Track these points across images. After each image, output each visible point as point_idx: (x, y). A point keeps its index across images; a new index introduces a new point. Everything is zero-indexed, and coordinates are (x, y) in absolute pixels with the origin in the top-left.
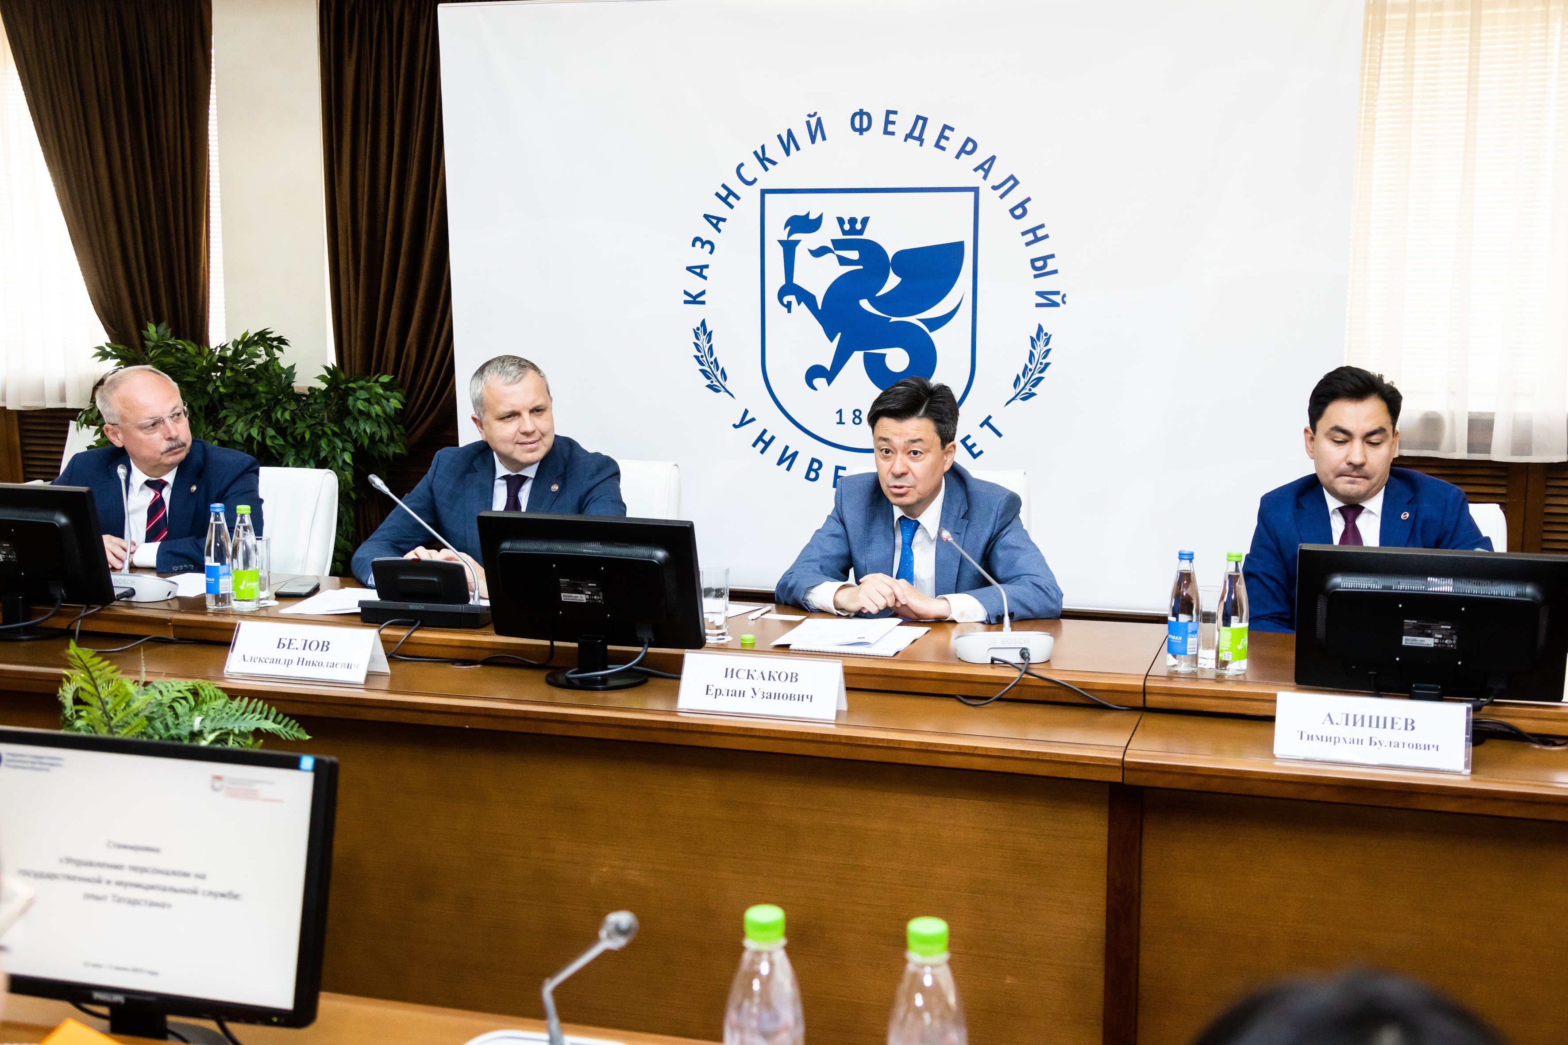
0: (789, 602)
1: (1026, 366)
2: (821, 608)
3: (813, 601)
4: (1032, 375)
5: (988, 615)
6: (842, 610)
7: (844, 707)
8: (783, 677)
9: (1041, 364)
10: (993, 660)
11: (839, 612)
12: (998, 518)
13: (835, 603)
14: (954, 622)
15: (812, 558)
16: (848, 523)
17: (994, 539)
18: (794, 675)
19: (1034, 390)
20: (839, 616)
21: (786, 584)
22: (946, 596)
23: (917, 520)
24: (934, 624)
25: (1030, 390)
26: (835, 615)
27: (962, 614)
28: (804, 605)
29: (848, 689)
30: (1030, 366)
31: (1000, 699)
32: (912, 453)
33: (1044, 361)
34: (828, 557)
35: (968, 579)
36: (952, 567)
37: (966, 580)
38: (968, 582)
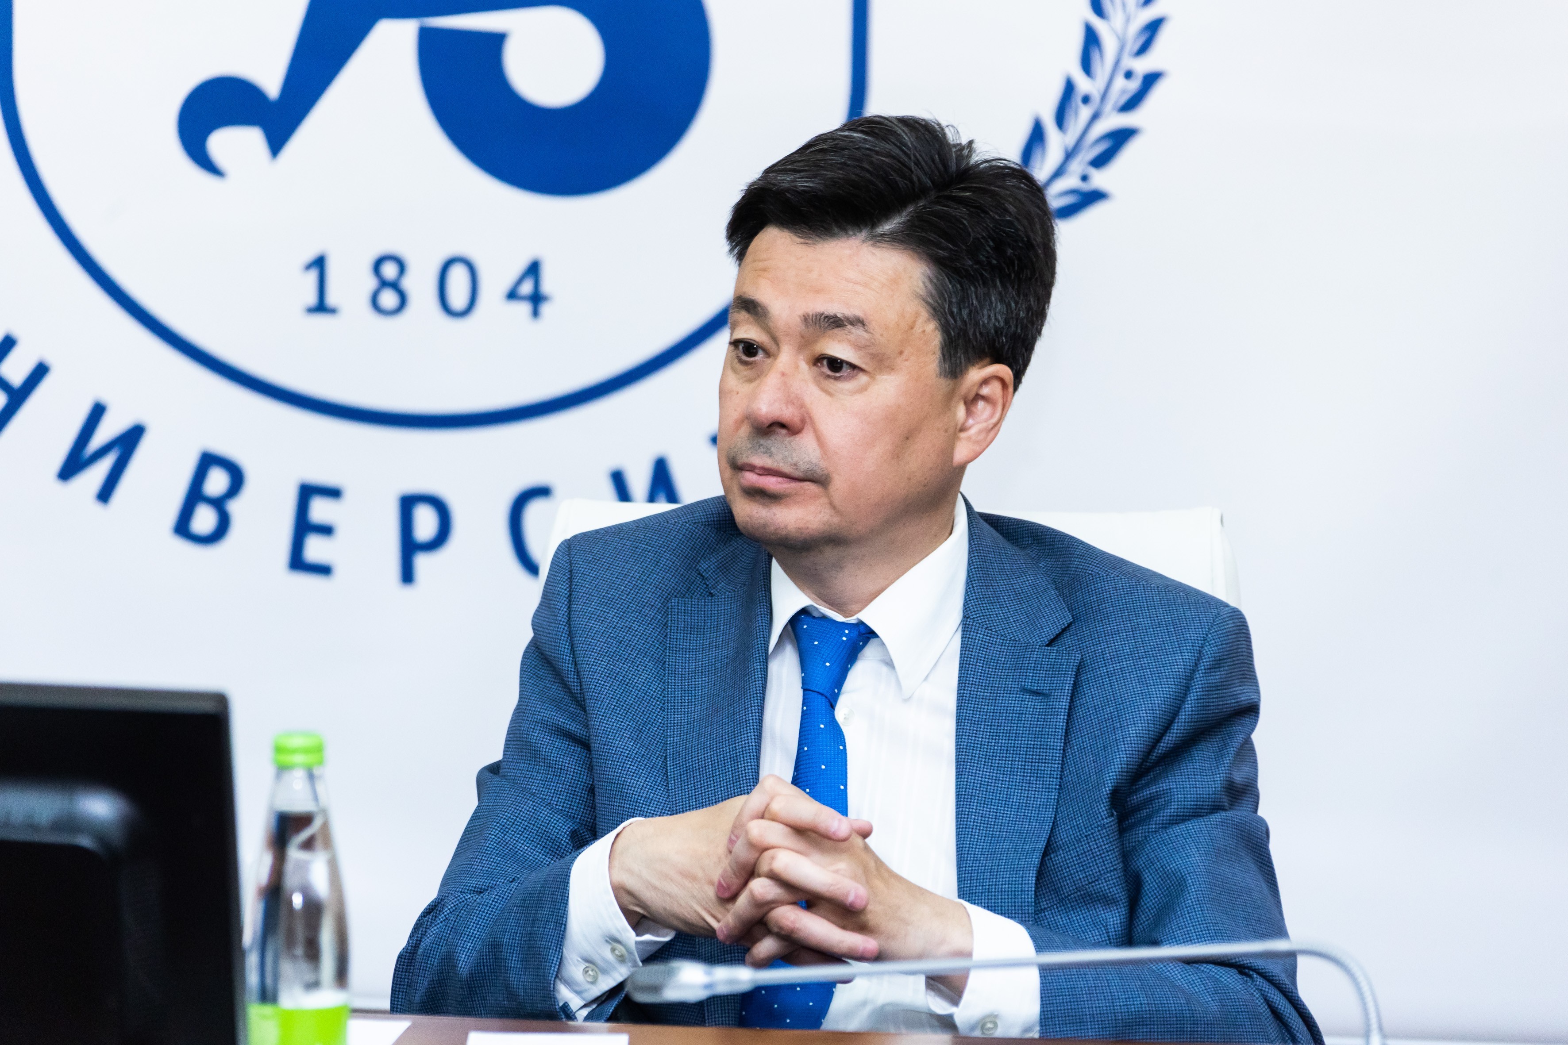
1: (1069, 88)
4: (1095, 117)
9: (1129, 75)
19: (1100, 179)
25: (1084, 178)
30: (1083, 84)
32: (825, 362)
33: (1142, 66)
35: (1094, 837)
36: (1032, 802)
37: (1087, 839)
38: (1094, 849)
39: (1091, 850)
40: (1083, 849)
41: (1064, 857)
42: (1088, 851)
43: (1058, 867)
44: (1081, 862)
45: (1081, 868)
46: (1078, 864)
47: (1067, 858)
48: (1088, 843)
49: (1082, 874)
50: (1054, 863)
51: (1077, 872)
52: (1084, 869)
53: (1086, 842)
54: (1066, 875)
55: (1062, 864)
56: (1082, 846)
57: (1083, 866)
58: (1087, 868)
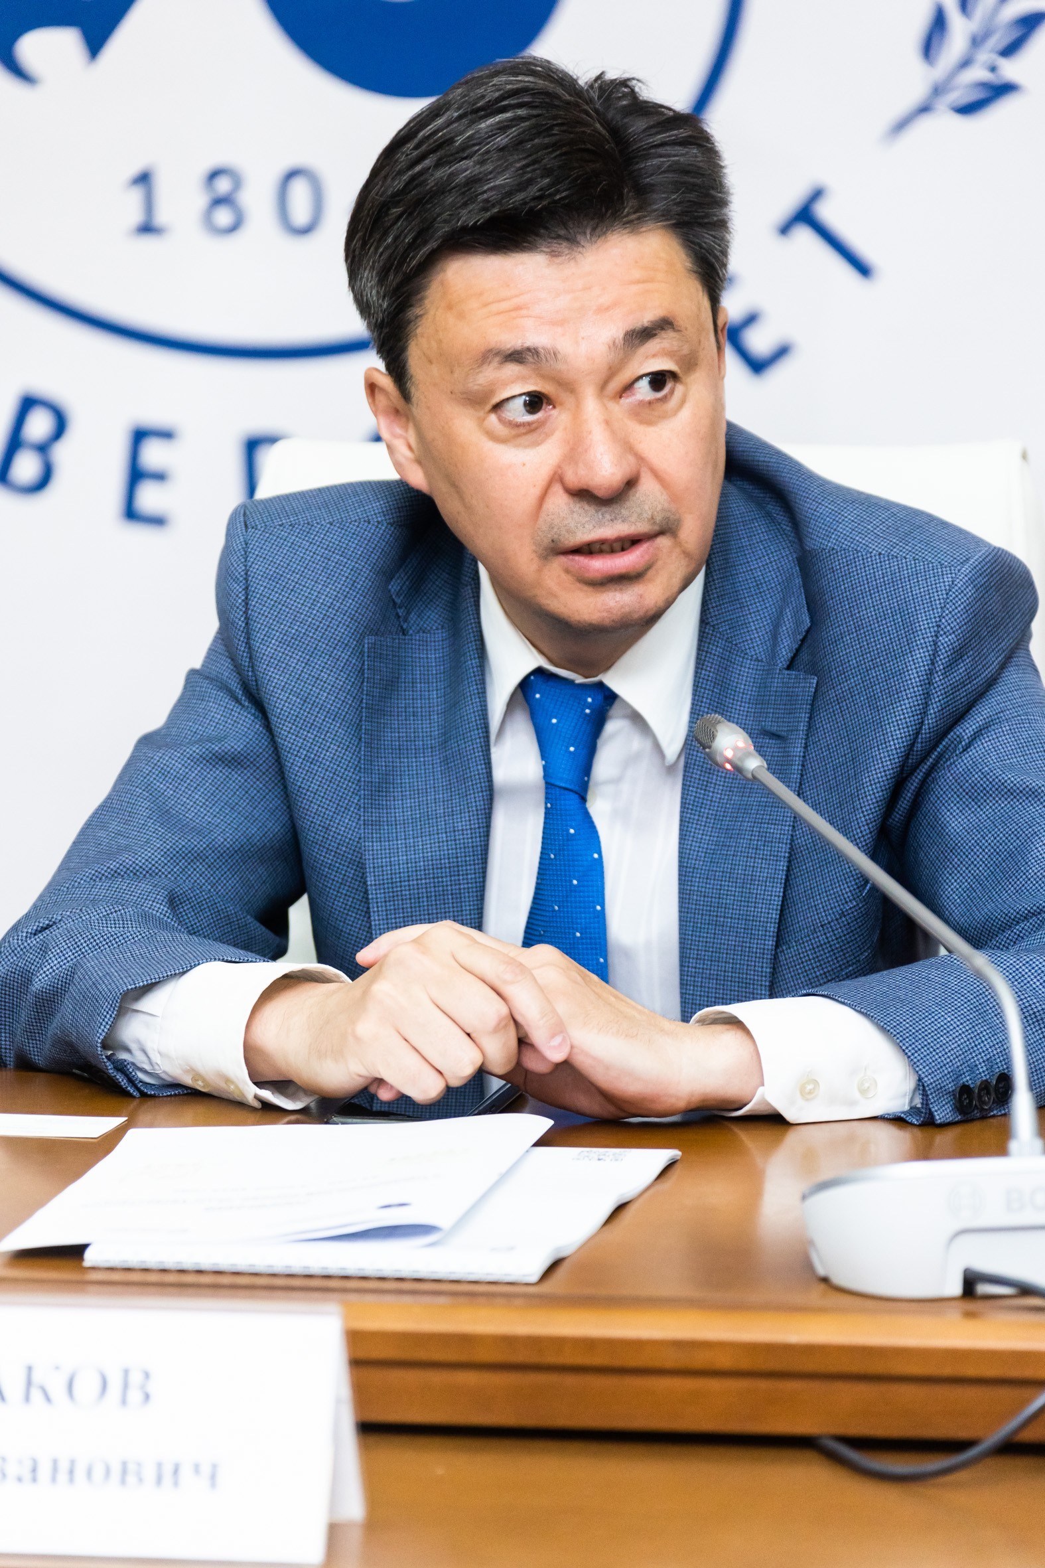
0: (39, 1059)
2: (187, 1080)
3: (151, 1047)
5: (921, 1087)
6: (283, 1085)
7: (354, 1508)
8: (87, 1386)
10: (970, 1282)
11: (267, 1095)
12: (940, 666)
13: (251, 1053)
14: (774, 1121)
15: (126, 858)
16: (281, 701)
17: (923, 760)
18: (136, 1378)
19: (1010, 70)
20: (269, 1112)
21: (26, 978)
22: (736, 1009)
23: (601, 685)
24: (690, 1135)
25: (994, 68)
26: (254, 1109)
27: (807, 1089)
28: (109, 1066)
29: (368, 1429)
31: (1011, 1448)
34: (199, 857)
35: (831, 927)
36: (758, 874)
37: (823, 930)
38: (833, 940)
39: (829, 942)
40: (820, 941)
41: (798, 949)
42: (825, 944)
43: (791, 962)
44: (817, 957)
45: (818, 964)
46: (814, 958)
47: (800, 951)
48: (825, 934)
49: (819, 971)
50: (787, 956)
51: (813, 968)
52: (821, 965)
53: (822, 932)
54: (800, 971)
55: (795, 958)
56: (818, 937)
57: (819, 961)
58: (825, 963)
